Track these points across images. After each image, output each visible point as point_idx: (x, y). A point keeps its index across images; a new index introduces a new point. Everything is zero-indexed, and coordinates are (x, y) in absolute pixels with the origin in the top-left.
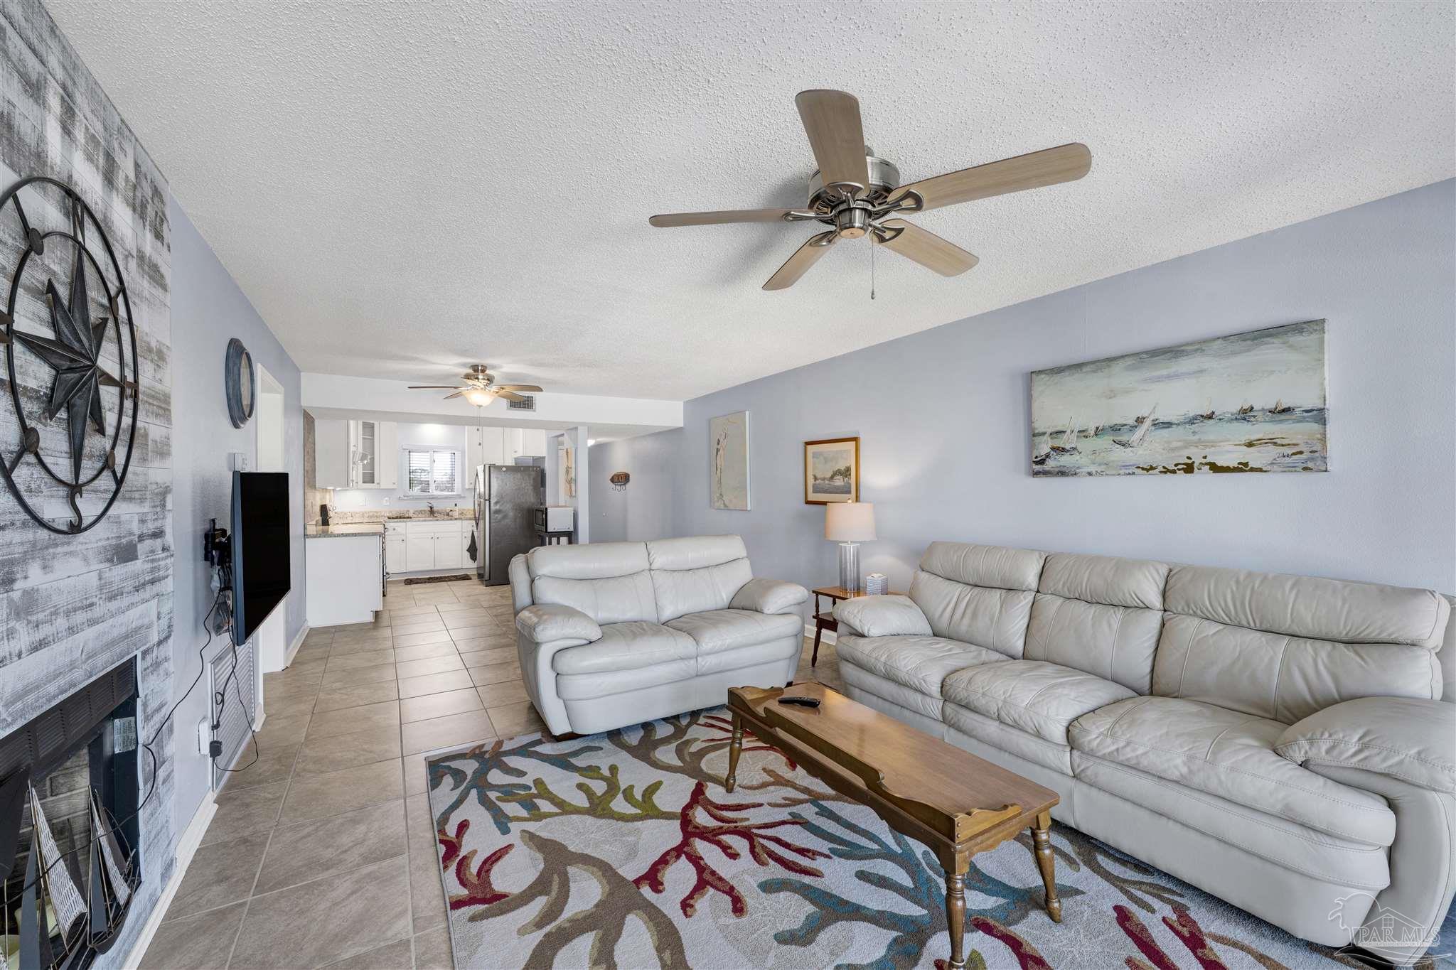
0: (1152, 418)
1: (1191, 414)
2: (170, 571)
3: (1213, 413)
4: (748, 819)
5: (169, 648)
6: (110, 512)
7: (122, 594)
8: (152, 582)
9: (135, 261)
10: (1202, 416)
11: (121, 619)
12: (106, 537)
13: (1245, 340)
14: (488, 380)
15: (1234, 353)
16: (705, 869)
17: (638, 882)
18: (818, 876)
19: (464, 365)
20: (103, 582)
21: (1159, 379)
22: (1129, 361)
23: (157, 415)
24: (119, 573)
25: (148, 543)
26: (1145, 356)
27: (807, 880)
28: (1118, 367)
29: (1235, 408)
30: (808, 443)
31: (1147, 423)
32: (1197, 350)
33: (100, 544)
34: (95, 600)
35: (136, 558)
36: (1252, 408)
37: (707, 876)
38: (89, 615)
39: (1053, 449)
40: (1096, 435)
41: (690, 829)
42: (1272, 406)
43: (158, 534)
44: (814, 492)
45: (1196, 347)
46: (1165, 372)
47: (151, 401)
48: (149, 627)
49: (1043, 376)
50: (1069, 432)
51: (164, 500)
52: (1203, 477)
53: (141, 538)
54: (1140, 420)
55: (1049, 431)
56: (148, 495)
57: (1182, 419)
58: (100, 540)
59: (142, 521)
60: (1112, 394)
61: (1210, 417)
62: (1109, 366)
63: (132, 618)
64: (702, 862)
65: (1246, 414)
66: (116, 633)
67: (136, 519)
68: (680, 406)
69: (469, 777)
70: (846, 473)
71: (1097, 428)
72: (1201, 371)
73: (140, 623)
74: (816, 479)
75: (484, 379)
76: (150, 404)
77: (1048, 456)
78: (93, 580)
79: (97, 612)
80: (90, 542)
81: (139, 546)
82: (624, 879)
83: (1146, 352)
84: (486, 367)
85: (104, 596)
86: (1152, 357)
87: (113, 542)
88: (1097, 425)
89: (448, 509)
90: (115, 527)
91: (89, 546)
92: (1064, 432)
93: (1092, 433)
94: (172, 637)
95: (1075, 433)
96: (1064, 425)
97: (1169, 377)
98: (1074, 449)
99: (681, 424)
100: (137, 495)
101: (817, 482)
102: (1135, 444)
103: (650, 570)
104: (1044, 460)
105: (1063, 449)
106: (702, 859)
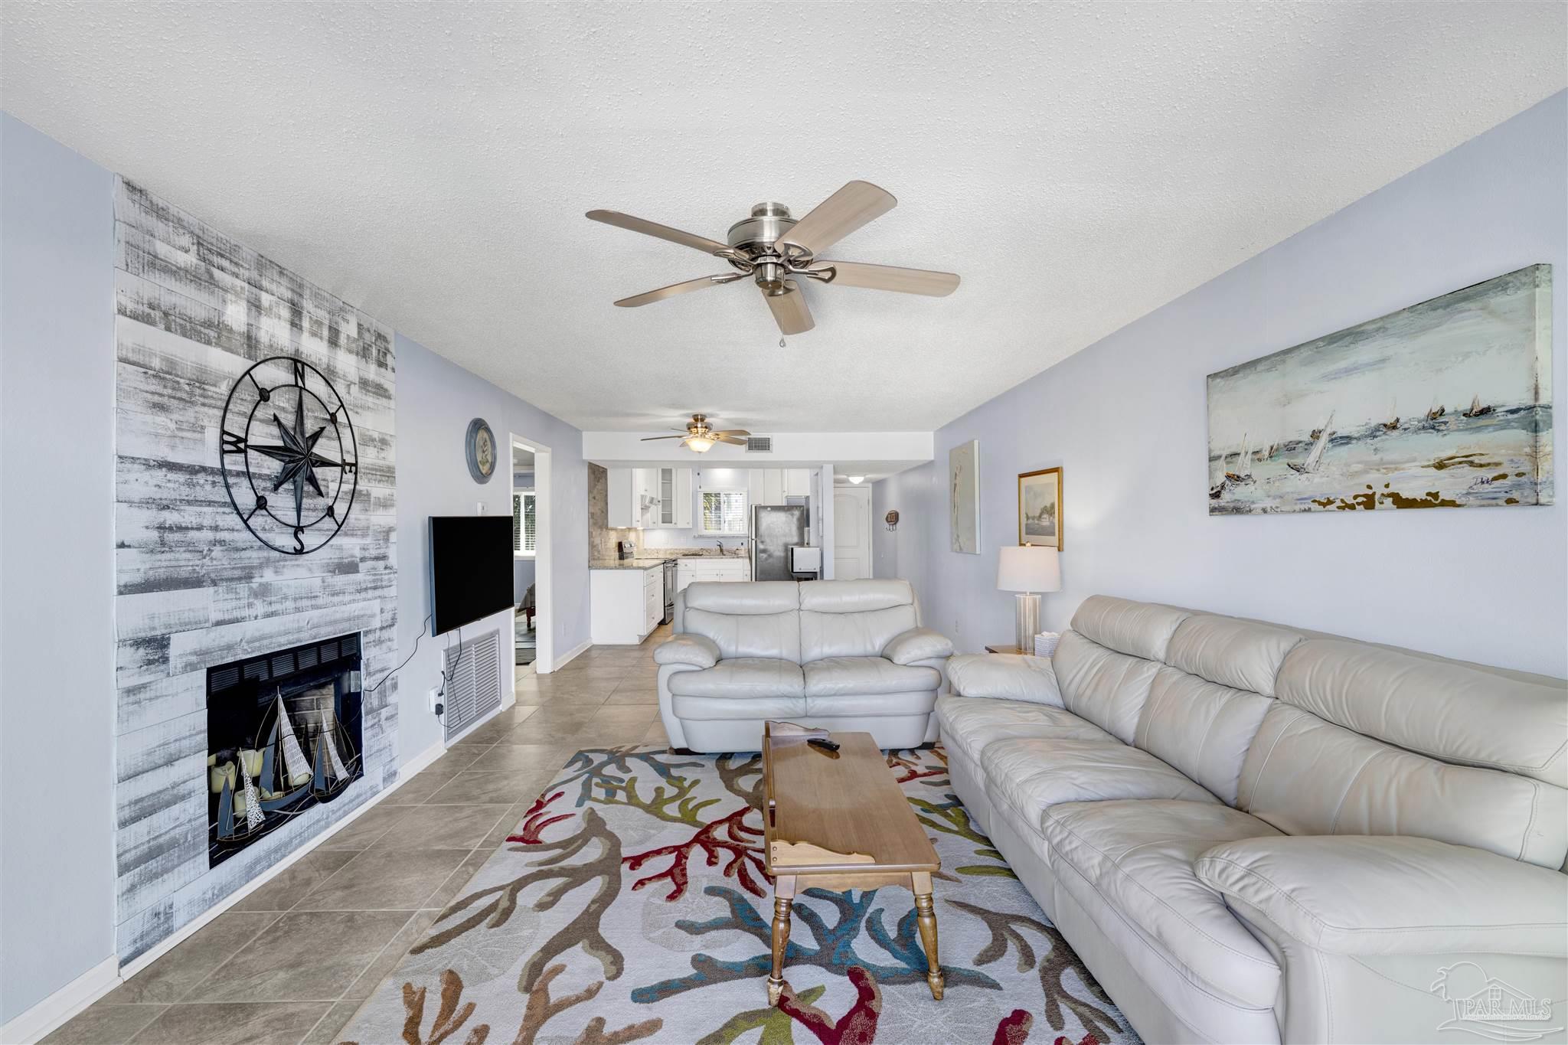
0: (1329, 431)
1: (1374, 423)
2: (393, 583)
3: (1398, 420)
4: (754, 842)
5: (393, 632)
6: (330, 543)
7: (344, 593)
8: (375, 588)
9: (357, 386)
10: (1385, 425)
11: (343, 608)
12: (329, 557)
13: (1434, 310)
14: (706, 427)
15: (1424, 329)
16: (681, 865)
17: (625, 859)
18: (759, 895)
19: (687, 415)
20: (326, 584)
21: (1336, 376)
22: (1305, 353)
23: (380, 481)
24: (340, 580)
25: (370, 564)
26: (1321, 344)
27: (748, 895)
28: (1292, 361)
29: (1422, 412)
30: (1021, 476)
31: (1324, 438)
32: (1380, 328)
33: (323, 561)
34: (319, 594)
35: (358, 572)
36: (1443, 410)
37: (677, 871)
38: (313, 602)
39: (1228, 477)
40: (1271, 457)
41: (703, 837)
42: (1466, 406)
43: (384, 558)
44: (1027, 534)
45: (1378, 325)
46: (1343, 364)
47: (374, 472)
48: (373, 616)
49: (1218, 380)
50: (1243, 454)
51: (388, 535)
52: (1387, 516)
53: (363, 560)
54: (1316, 435)
55: (1225, 453)
56: (370, 533)
57: (1362, 431)
58: (323, 559)
59: (364, 549)
60: (1286, 400)
61: (1394, 427)
62: (1284, 361)
63: (356, 608)
64: (684, 860)
65: (1435, 421)
66: (338, 616)
67: (358, 548)
68: (930, 436)
69: (593, 765)
70: (1049, 511)
71: (1272, 448)
72: (1383, 361)
73: (362, 613)
74: (1028, 518)
75: (702, 427)
76: (372, 474)
77: (1223, 486)
78: (318, 582)
79: (320, 601)
80: (315, 560)
81: (360, 565)
82: (620, 854)
83: (1322, 339)
84: (705, 416)
85: (327, 593)
86: (1330, 344)
87: (336, 561)
88: (1271, 444)
89: (735, 548)
90: (337, 552)
91: (314, 562)
92: (1239, 454)
93: (1267, 454)
94: (396, 627)
95: (1249, 456)
96: (1238, 445)
97: (1349, 371)
98: (1249, 476)
99: (932, 458)
100: (359, 533)
101: (1030, 521)
102: (1310, 469)
103: (799, 610)
104: (1219, 492)
105: (1238, 477)
106: (687, 858)
